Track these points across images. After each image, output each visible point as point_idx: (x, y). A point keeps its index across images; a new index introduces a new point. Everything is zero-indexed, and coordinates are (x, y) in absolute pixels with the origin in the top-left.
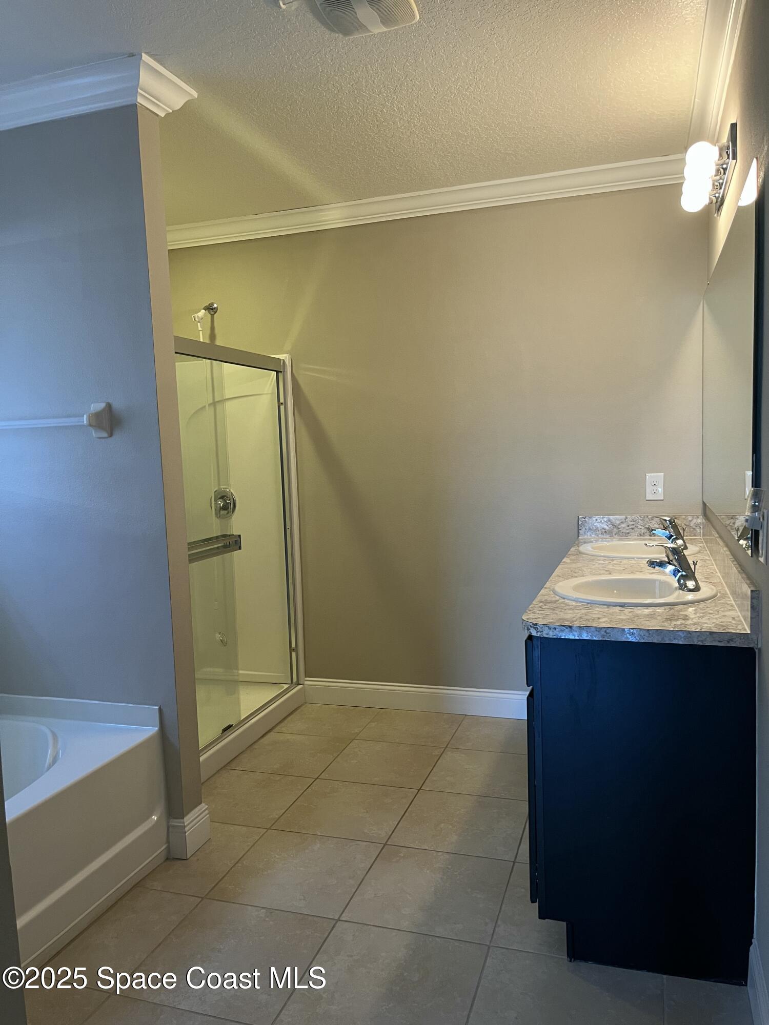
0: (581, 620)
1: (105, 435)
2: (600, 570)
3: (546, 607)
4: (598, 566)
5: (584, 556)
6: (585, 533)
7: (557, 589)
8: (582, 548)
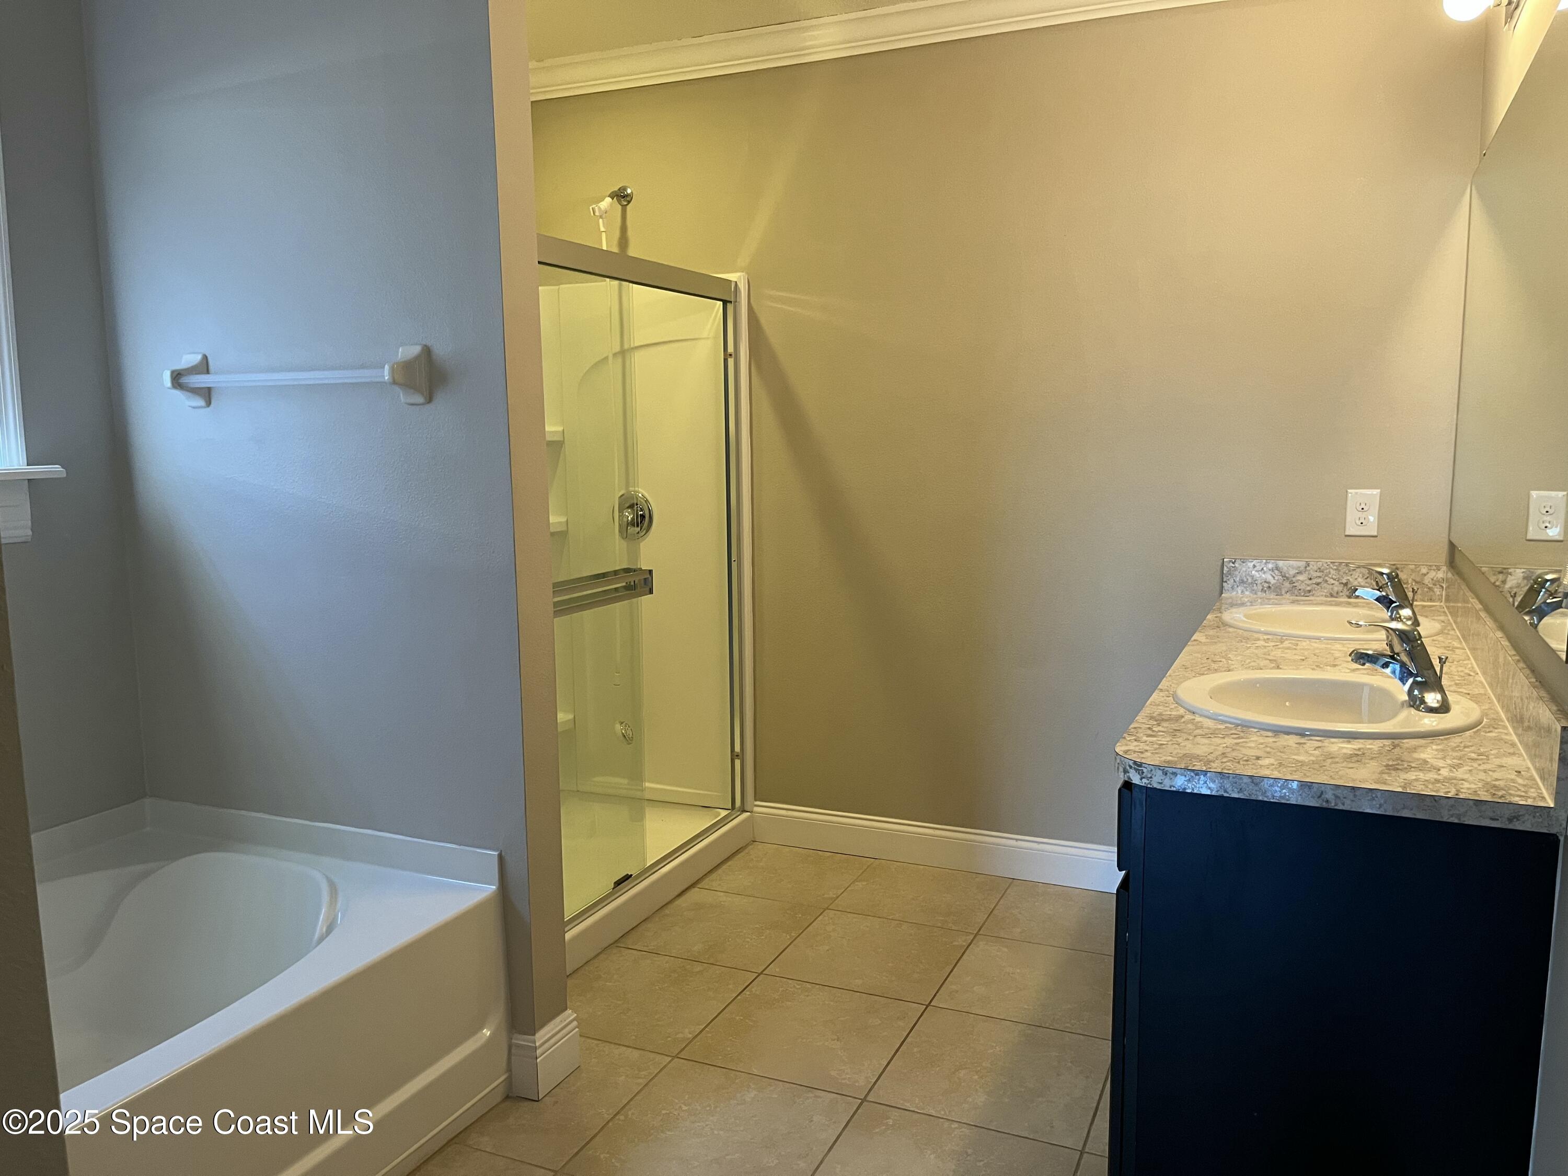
0: (1224, 760)
1: (420, 399)
2: (1258, 658)
3: (1160, 728)
4: (1256, 651)
5: (1231, 630)
6: (1232, 588)
7: (1181, 693)
8: (1227, 616)
